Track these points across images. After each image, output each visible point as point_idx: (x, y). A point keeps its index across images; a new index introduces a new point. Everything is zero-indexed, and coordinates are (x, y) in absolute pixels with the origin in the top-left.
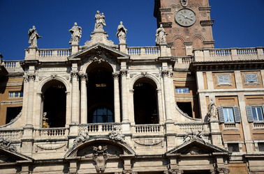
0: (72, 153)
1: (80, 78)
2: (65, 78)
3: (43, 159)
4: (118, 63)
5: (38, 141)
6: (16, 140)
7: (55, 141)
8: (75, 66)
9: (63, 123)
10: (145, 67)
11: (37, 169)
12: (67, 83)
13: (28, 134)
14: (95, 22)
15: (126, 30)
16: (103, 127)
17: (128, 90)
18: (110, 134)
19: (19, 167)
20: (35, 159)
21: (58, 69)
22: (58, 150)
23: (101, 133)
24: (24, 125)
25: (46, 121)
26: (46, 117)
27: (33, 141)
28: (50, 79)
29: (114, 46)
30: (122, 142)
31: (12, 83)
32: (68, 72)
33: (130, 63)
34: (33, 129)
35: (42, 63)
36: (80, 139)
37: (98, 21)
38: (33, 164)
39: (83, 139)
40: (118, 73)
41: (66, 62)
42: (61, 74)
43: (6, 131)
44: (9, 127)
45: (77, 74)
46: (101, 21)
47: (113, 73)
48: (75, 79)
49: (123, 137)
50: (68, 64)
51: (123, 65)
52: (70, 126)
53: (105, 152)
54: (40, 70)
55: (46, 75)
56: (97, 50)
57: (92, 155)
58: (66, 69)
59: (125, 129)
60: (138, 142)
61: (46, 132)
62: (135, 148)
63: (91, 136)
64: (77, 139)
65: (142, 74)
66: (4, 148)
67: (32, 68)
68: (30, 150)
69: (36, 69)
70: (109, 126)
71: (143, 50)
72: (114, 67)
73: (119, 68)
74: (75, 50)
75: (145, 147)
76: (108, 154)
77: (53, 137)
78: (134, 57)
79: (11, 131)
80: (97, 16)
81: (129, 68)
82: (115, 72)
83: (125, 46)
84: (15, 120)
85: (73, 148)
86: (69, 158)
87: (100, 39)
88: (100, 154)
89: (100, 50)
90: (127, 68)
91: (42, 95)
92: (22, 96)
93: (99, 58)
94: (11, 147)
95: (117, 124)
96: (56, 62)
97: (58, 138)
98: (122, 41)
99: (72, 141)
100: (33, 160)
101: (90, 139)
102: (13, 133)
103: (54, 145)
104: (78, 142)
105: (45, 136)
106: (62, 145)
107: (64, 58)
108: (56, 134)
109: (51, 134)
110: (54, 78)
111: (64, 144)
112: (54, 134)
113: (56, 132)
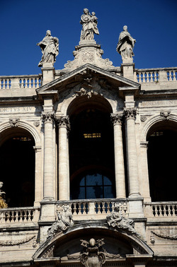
0: (46, 250)
1: (57, 123)
2: (32, 123)
4: (121, 98)
7: (17, 230)
8: (48, 103)
9: (30, 200)
10: (166, 103)
12: (36, 133)
14: (82, 28)
15: (133, 40)
16: (97, 205)
17: (138, 142)
18: (109, 218)
21: (21, 109)
22: (22, 247)
23: (93, 215)
25: (3, 196)
28: (9, 125)
29: (113, 68)
30: (130, 233)
32: (38, 113)
33: (141, 96)
36: (59, 228)
37: (85, 27)
39: (63, 226)
40: (121, 113)
41: (33, 97)
42: (27, 117)
45: (53, 117)
46: (91, 25)
47: (112, 115)
48: (49, 126)
49: (132, 224)
50: (37, 101)
51: (129, 99)
52: (42, 204)
53: (100, 249)
55: (1, 119)
56: (84, 76)
57: (78, 254)
58: (33, 109)
59: (134, 210)
60: (158, 232)
61: (3, 215)
62: (153, 242)
63: (76, 222)
64: (54, 227)
65: (162, 114)
70: (106, 205)
71: (163, 74)
72: (114, 104)
73: (122, 105)
74: (48, 77)
75: (170, 242)
76: (105, 254)
77: (13, 224)
78: (148, 86)
80: (84, 18)
81: (140, 105)
82: (115, 112)
83: (131, 68)
85: (47, 242)
86: (42, 259)
87: (89, 57)
88: (93, 253)
89: (90, 76)
90: (136, 105)
93: (88, 89)
95: (120, 201)
96: (17, 98)
97: (23, 226)
98: (127, 59)
99: (44, 230)
101: (75, 227)
103: (15, 238)
104: (56, 232)
106: (29, 237)
107: (30, 91)
108: (19, 219)
109: (10, 219)
110: (14, 124)
111: (33, 236)
112: (15, 219)
113: (19, 214)
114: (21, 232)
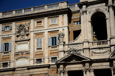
0: (114, 55)
1: (114, 8)
2: (104, 10)
3: (96, 59)
5: (92, 49)
6: (80, 49)
7: (102, 48)
8: (110, 1)
9: (106, 38)
11: (94, 64)
12: (106, 13)
13: (86, 45)
19: (84, 64)
20: (92, 59)
21: (100, 5)
22: (105, 54)
24: (83, 40)
25: (96, 37)
26: (95, 34)
27: (89, 49)
28: (95, 11)
31: (74, 17)
32: (106, 5)
34: (89, 42)
35: (89, 2)
38: (91, 62)
42: (102, 8)
43: (74, 44)
44: (75, 42)
45: (112, 6)
48: (111, 9)
50: (106, 1)
52: (111, 39)
54: (89, 7)
55: (93, 9)
58: (104, 4)
61: (96, 43)
66: (74, 53)
67: (84, 7)
68: (88, 54)
69: (87, 7)
77: (101, 46)
79: (77, 44)
84: (78, 37)
86: (112, 58)
91: (91, 22)
92: (80, 23)
94: (78, 53)
97: (104, 47)
99: (112, 48)
100: (91, 60)
102: (78, 45)
103: (102, 51)
105: (96, 46)
106: (107, 50)
108: (102, 44)
109: (99, 45)
110: (97, 11)
111: (108, 50)
112: (101, 44)
113: (102, 43)
114: (103, 49)
